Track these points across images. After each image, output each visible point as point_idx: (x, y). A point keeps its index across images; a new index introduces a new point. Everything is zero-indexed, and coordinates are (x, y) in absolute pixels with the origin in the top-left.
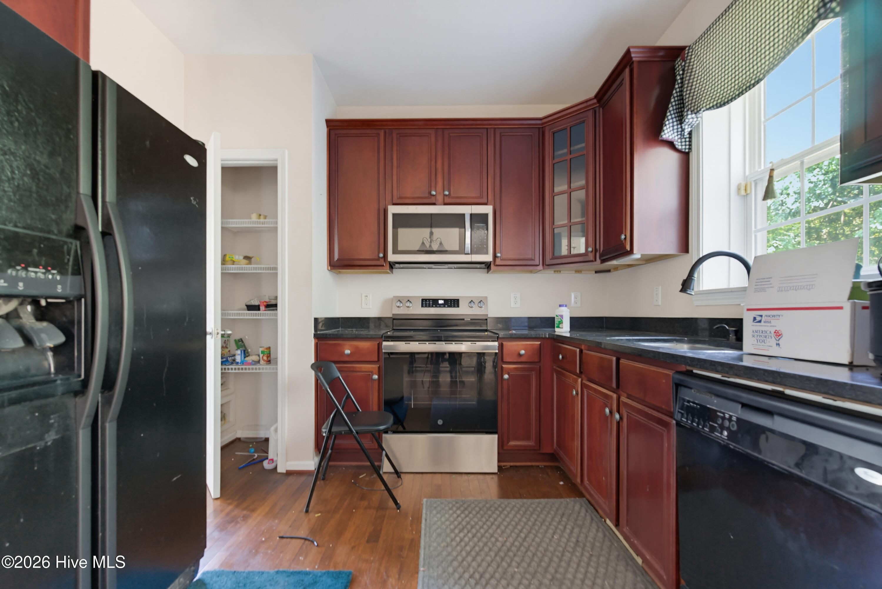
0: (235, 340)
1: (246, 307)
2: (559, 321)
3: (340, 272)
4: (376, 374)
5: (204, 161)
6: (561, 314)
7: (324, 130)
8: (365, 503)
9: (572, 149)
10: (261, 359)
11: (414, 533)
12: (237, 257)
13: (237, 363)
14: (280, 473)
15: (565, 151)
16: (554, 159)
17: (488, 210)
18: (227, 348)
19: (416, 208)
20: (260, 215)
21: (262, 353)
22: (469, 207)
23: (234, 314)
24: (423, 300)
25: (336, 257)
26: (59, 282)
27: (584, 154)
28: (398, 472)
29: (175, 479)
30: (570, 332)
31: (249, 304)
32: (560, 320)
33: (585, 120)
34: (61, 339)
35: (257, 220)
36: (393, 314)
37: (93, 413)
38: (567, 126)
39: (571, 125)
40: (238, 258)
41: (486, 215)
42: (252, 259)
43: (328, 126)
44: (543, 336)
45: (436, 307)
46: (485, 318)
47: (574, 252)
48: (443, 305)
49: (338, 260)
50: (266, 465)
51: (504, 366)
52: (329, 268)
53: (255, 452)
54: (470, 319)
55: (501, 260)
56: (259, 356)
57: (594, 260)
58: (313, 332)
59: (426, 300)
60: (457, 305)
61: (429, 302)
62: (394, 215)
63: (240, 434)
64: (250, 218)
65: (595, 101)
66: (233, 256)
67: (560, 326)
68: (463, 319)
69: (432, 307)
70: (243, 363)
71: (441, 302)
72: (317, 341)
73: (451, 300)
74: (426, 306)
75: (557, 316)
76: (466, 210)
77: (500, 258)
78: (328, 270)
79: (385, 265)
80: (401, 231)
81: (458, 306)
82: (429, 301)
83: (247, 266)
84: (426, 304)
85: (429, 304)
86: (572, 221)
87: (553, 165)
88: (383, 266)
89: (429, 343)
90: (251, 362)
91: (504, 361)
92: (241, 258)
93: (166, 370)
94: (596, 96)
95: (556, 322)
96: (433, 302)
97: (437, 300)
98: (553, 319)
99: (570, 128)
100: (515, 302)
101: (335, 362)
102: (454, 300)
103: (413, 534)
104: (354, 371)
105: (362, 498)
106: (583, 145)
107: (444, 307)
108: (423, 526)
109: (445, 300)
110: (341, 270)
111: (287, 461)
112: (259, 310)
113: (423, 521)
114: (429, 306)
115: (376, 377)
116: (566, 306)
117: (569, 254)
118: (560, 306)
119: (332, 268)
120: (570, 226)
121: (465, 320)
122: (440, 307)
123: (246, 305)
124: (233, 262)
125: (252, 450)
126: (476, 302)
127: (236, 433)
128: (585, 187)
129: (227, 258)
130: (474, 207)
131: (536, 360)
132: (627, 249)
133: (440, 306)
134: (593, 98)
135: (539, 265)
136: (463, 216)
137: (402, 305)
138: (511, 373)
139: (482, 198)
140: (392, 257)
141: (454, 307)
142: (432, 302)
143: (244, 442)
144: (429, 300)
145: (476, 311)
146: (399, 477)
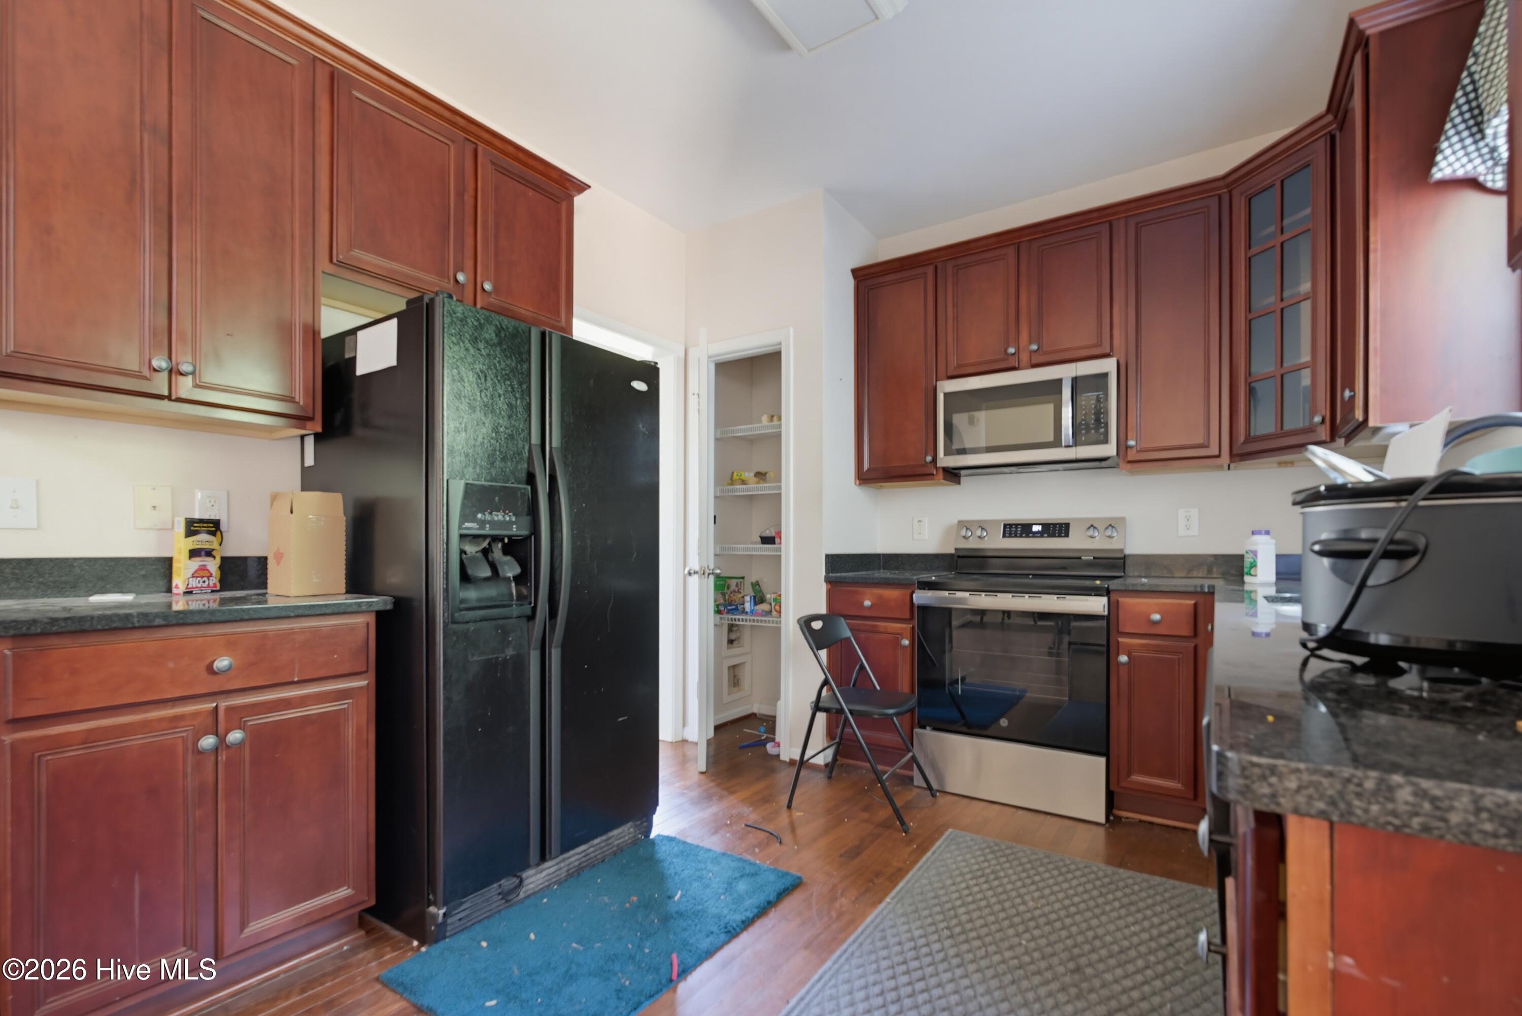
0: (752, 583)
1: (759, 540)
2: (1251, 563)
3: (881, 486)
4: (907, 639)
5: (655, 382)
6: (1253, 548)
7: (850, 282)
8: (866, 815)
9: (1286, 222)
10: (773, 610)
11: (908, 863)
12: (747, 474)
13: (747, 613)
14: (782, 761)
15: (1272, 229)
16: (1250, 248)
17: (1109, 366)
18: (740, 593)
19: (981, 380)
20: (773, 416)
21: (774, 601)
22: (1072, 366)
23: (741, 549)
24: (1005, 526)
25: (866, 466)
26: (514, 523)
27: (1309, 230)
28: (932, 788)
29: (620, 719)
30: (1276, 584)
31: (764, 535)
32: (1252, 560)
33: (1309, 161)
34: (518, 570)
35: (768, 424)
36: (956, 549)
37: (541, 636)
38: (1275, 180)
39: (1282, 176)
40: (749, 475)
41: (1105, 376)
42: (767, 475)
43: (855, 277)
44: (1199, 589)
45: (1027, 536)
46: (1121, 556)
47: (1288, 426)
48: (1040, 534)
49: (869, 470)
50: (770, 747)
51: (1120, 640)
52: (858, 482)
53: (765, 733)
54: (1092, 558)
55: (1138, 451)
56: (771, 604)
57: (1328, 439)
58: (824, 574)
59: (1011, 525)
60: (1064, 533)
61: (1014, 529)
62: (946, 395)
63: (755, 710)
64: (760, 422)
65: (1330, 117)
66: (743, 473)
67: (1252, 572)
68: (1080, 558)
69: (1021, 536)
70: (753, 613)
71: (1036, 528)
72: (829, 586)
73: (1055, 525)
74: (1010, 536)
75: (1247, 552)
76: (1065, 372)
77: (1135, 449)
78: (855, 483)
79: (935, 473)
80: (959, 419)
81: (1067, 535)
82: (1016, 528)
83: (758, 485)
84: (1010, 531)
85: (1016, 532)
86: (1285, 365)
87: (1248, 260)
88: (933, 475)
89: (986, 595)
90: (761, 612)
91: (1120, 630)
92: (752, 474)
93: (611, 605)
94: (1329, 109)
95: (1247, 564)
96: (1023, 529)
97: (1030, 525)
98: (1241, 558)
99: (1282, 182)
100: (1186, 526)
101: (847, 617)
102: (1061, 525)
103: (905, 863)
104: (875, 630)
105: (866, 809)
106: (1308, 211)
107: (1042, 536)
108: (924, 859)
109: (1043, 525)
110: (882, 484)
111: (791, 747)
112: (774, 543)
113: (929, 854)
114: (1016, 536)
115: (906, 642)
116: (1267, 533)
117: (1279, 431)
118: (1253, 533)
119: (861, 482)
120: (1282, 376)
121: (1083, 558)
122: (1034, 537)
123: (760, 537)
124: (743, 482)
125: (763, 729)
126: (1101, 527)
127: (752, 706)
128: (1311, 295)
129: (735, 477)
130: (1081, 365)
131: (1186, 631)
132: (1357, 417)
133: (1035, 535)
134: (1324, 112)
135: (1218, 456)
136: (1058, 382)
137: (970, 534)
138: (1134, 654)
139: (1101, 345)
140: (945, 461)
141: (1060, 536)
142: (1021, 528)
143: (760, 719)
144: (1017, 525)
145: (1099, 543)
146: (933, 796)
